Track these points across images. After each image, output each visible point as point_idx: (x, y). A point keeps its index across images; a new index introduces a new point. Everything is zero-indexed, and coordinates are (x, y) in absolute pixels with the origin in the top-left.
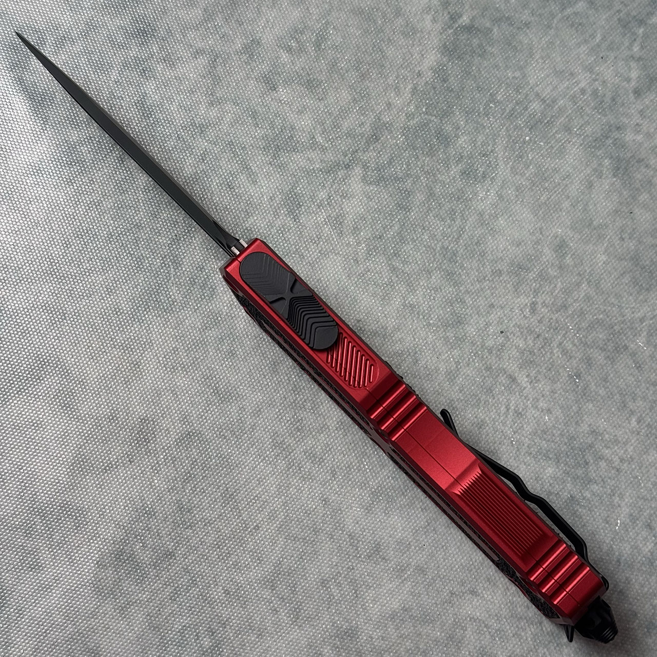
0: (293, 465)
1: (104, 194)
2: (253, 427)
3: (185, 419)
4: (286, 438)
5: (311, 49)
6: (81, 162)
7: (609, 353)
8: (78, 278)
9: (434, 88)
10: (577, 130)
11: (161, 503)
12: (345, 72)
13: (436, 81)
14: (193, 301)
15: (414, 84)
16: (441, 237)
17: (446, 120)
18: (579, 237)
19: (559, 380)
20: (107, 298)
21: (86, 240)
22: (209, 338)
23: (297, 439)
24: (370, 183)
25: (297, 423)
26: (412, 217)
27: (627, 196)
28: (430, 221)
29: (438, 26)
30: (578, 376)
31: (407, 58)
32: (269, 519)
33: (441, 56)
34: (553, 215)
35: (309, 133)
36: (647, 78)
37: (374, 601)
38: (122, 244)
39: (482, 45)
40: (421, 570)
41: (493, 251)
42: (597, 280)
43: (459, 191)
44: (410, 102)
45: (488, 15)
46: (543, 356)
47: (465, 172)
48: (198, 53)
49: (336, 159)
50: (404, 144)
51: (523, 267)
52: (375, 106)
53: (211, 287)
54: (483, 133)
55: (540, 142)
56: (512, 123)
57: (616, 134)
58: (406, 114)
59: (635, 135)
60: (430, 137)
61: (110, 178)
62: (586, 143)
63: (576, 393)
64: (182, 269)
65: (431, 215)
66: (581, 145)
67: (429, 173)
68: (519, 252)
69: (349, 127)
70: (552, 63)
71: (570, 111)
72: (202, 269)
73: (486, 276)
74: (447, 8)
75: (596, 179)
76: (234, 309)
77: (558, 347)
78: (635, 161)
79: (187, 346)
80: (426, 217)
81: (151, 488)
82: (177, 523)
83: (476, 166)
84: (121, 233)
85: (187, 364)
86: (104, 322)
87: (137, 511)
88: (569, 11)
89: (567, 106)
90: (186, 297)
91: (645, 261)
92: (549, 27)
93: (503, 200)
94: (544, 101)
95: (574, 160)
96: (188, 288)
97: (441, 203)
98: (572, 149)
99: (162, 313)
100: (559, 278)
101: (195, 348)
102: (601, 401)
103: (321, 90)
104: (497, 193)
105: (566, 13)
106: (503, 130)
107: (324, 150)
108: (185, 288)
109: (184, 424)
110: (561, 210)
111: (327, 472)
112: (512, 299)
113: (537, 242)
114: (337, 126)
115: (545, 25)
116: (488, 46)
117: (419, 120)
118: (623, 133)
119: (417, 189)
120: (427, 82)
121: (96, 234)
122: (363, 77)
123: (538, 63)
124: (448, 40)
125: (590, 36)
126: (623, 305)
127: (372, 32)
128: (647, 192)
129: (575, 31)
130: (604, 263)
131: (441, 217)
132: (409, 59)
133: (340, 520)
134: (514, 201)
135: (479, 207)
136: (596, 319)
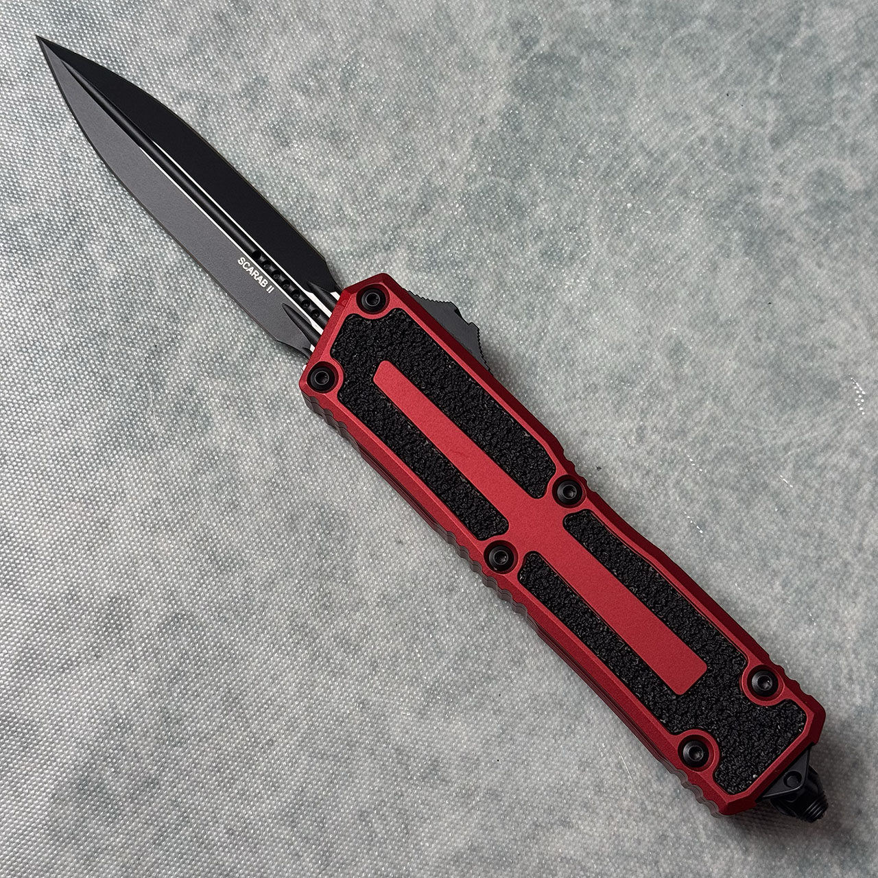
0: (319, 656)
1: (56, 291)
2: (264, 606)
3: (171, 596)
4: (309, 619)
5: (335, 89)
6: (25, 248)
7: (743, 494)
8: (22, 407)
9: (503, 140)
10: (696, 192)
11: (139, 712)
12: (382, 119)
13: (505, 129)
14: (180, 435)
15: (475, 135)
16: (515, 341)
17: (520, 182)
18: (701, 337)
19: (676, 532)
20: (63, 433)
21: (32, 355)
22: (202, 484)
23: (324, 620)
24: (419, 270)
25: (323, 598)
26: (475, 315)
27: (763, 281)
28: (500, 319)
29: (508, 56)
30: (702, 525)
31: (466, 100)
32: (288, 730)
33: (511, 96)
34: (666, 307)
35: (334, 203)
36: (788, 121)
37: (431, 838)
38: (83, 359)
39: (566, 79)
40: (493, 795)
41: (585, 359)
42: (726, 395)
43: (538, 278)
44: (471, 159)
45: (574, 40)
46: (655, 499)
47: (546, 253)
48: (182, 97)
49: (372, 237)
50: (463, 215)
51: (626, 380)
52: (423, 165)
53: (205, 415)
54: (570, 199)
55: (647, 209)
56: (608, 185)
57: (748, 198)
58: (466, 175)
59: (773, 198)
60: (498, 206)
61: (64, 270)
62: (707, 210)
63: (700, 549)
64: (164, 392)
65: (501, 311)
66: (701, 213)
67: (498, 255)
68: (620, 359)
69: (389, 194)
70: (661, 103)
71: (686, 168)
72: (191, 391)
73: (577, 393)
74: (518, 31)
75: (722, 259)
76: (237, 445)
77: (674, 487)
78: (774, 233)
79: (173, 496)
80: (495, 315)
81: (126, 692)
82: (161, 739)
83: (560, 243)
84: (81, 345)
85: (172, 521)
86: (58, 467)
87: (106, 724)
88: (682, 32)
89: (682, 160)
90: (170, 430)
91: (790, 368)
92: (656, 54)
93: (598, 289)
94: (650, 154)
95: (693, 234)
96: (172, 417)
97: (515, 295)
98: (689, 219)
99: (138, 452)
100: (674, 393)
101: (184, 498)
102: (734, 558)
103: (349, 144)
104: (589, 279)
105: (678, 35)
106: (596, 195)
107: (355, 226)
108: (169, 418)
109: (170, 603)
110: (675, 302)
111: (366, 664)
112: (612, 423)
113: (644, 346)
114: (372, 193)
115: (651, 52)
116: (574, 81)
117: (484, 184)
118: (757, 196)
119: (482, 276)
120: (493, 131)
121: (45, 347)
122: (407, 126)
123: (642, 104)
124: (521, 74)
125: (711, 66)
126: (761, 428)
127: (417, 65)
128: (790, 274)
129: (691, 60)
130: (735, 372)
131: (515, 314)
132: (468, 100)
133: (384, 728)
134: (613, 291)
135: (566, 299)
136: (726, 447)
